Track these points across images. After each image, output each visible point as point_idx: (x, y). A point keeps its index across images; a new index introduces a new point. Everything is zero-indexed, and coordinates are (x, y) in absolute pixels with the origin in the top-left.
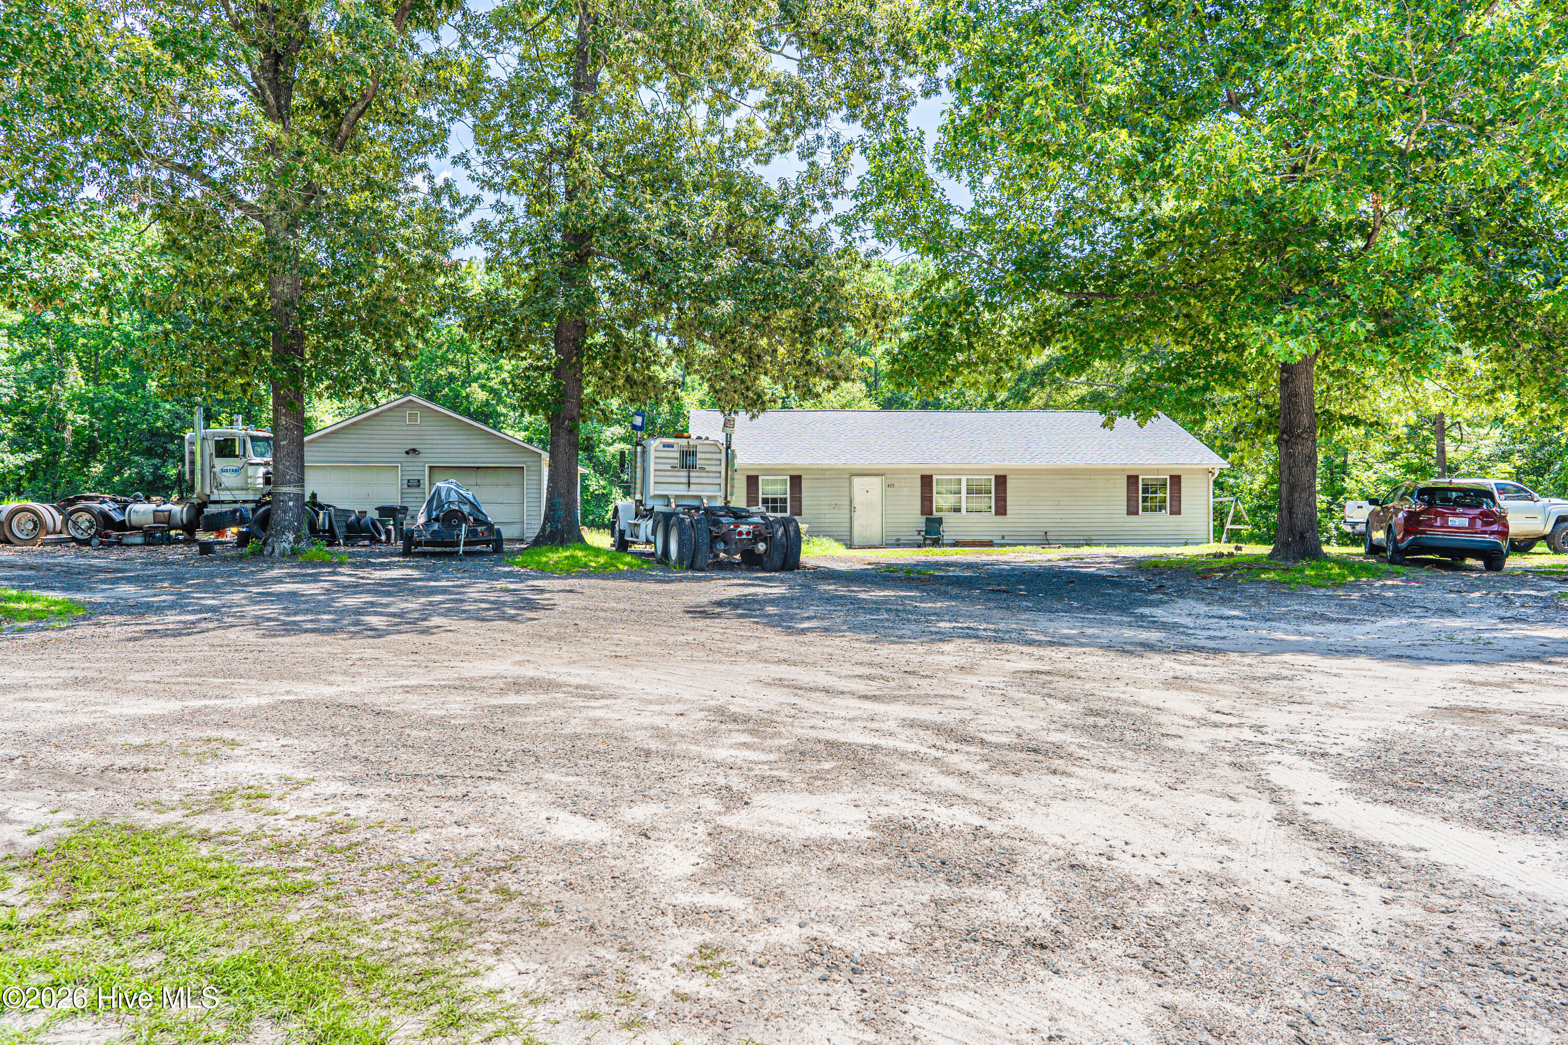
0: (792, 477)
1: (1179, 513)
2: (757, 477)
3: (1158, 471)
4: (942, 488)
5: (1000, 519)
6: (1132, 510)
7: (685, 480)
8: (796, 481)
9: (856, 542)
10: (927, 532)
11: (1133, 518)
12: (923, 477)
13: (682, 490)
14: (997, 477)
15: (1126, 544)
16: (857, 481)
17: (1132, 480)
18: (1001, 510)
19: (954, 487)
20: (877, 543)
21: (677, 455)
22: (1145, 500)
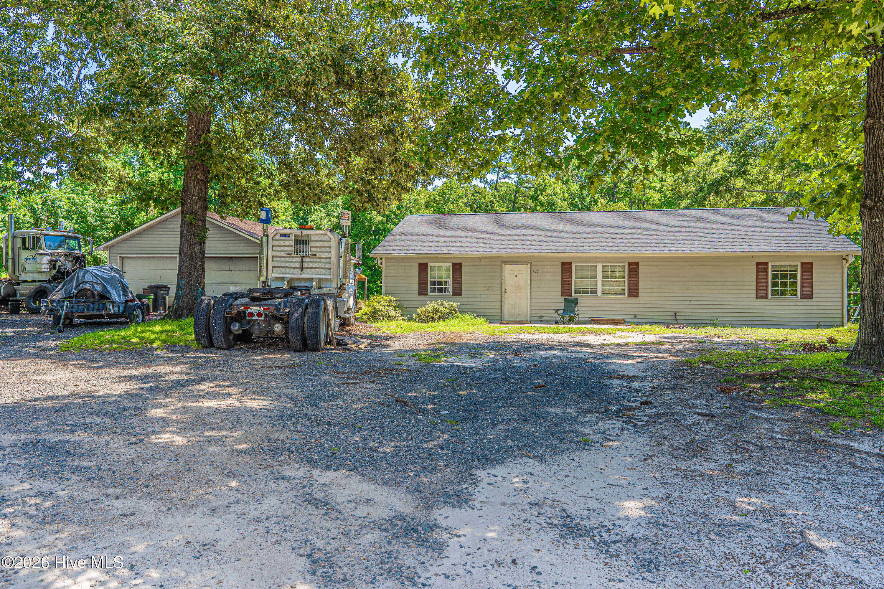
0: (454, 264)
1: (811, 297)
2: (426, 264)
3: (787, 258)
4: (582, 273)
5: (632, 300)
6: (761, 295)
7: (298, 265)
8: (457, 268)
9: (506, 317)
10: (565, 311)
11: (762, 302)
12: (563, 264)
13: (296, 274)
14: (630, 264)
15: (752, 325)
16: (508, 268)
17: (762, 267)
18: (634, 292)
19: (590, 273)
20: (524, 319)
21: (292, 243)
22: (775, 285)
